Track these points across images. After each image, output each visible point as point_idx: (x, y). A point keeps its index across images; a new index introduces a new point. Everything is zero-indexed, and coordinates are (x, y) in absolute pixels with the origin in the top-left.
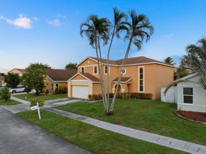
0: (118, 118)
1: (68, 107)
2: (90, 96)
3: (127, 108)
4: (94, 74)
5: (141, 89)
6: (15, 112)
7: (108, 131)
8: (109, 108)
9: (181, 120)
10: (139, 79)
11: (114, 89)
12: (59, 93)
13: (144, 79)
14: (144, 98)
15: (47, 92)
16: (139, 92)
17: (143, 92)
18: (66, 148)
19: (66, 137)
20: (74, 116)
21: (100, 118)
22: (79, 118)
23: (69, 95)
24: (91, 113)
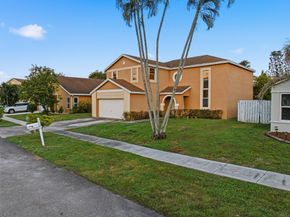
0: (175, 144)
1: (92, 129)
2: (126, 114)
3: (186, 129)
4: (132, 82)
5: (205, 104)
6: (4, 137)
7: (162, 163)
8: (160, 127)
9: (284, 145)
10: (202, 89)
11: (162, 105)
12: (79, 112)
13: (209, 89)
14: (211, 118)
15: (61, 111)
16: (202, 108)
17: (209, 108)
18: (84, 192)
19: (84, 173)
20: (101, 141)
21: (144, 143)
22: (109, 143)
23: (94, 114)
24: (129, 137)
